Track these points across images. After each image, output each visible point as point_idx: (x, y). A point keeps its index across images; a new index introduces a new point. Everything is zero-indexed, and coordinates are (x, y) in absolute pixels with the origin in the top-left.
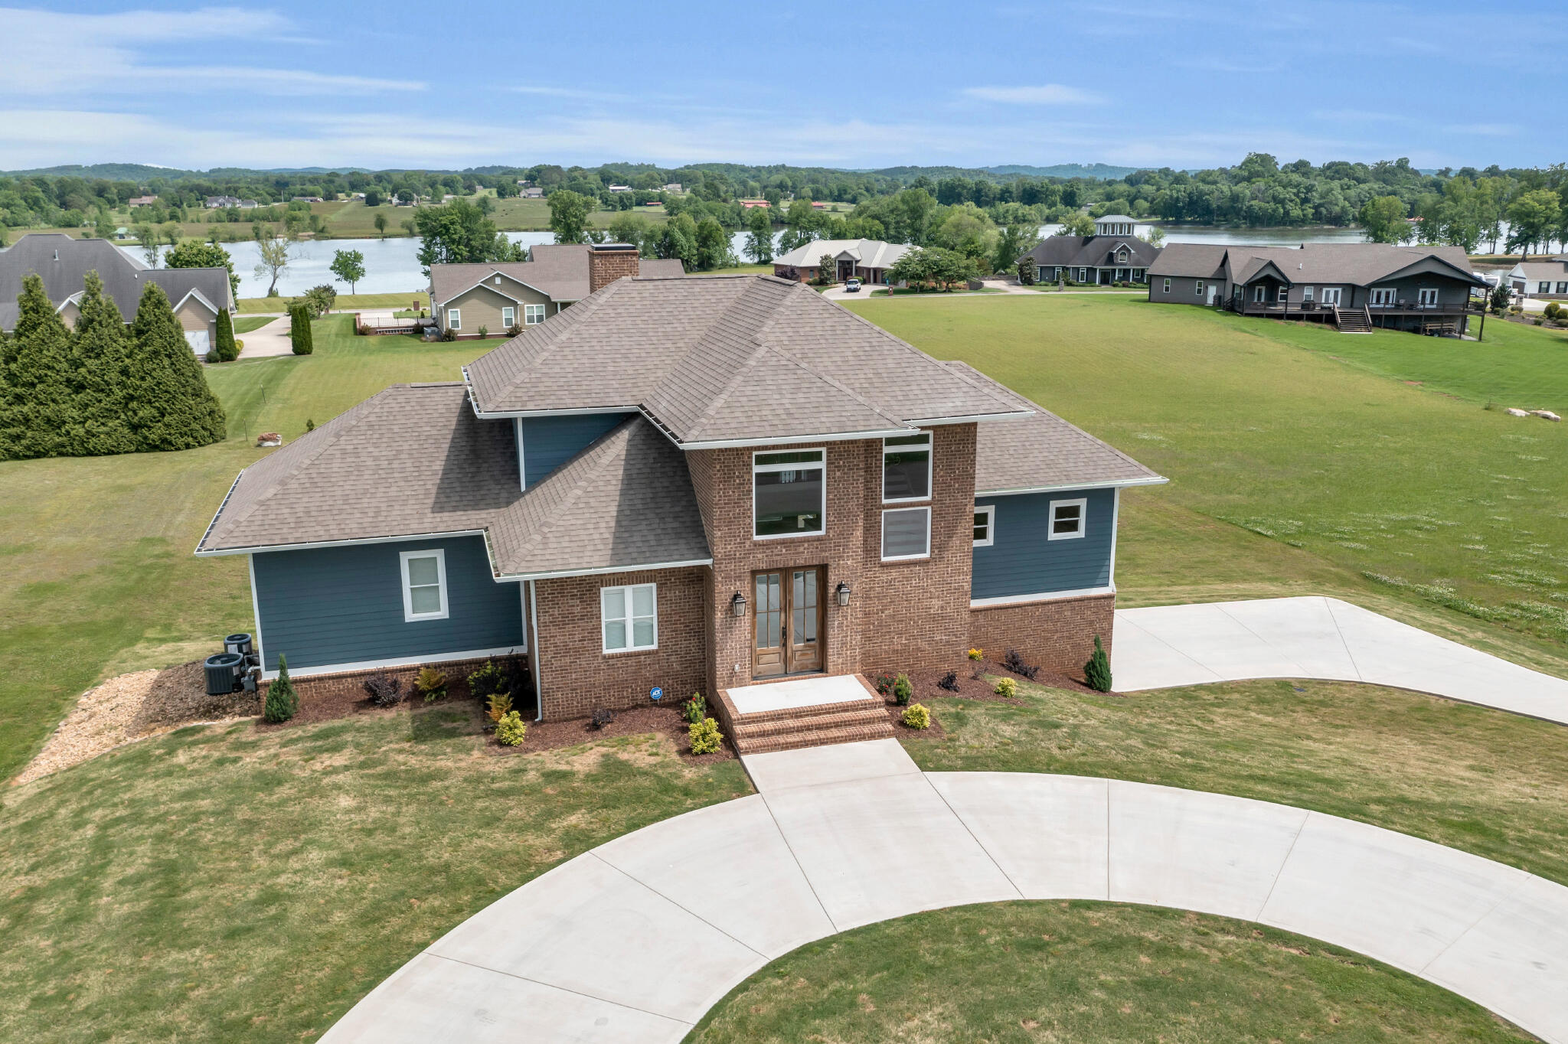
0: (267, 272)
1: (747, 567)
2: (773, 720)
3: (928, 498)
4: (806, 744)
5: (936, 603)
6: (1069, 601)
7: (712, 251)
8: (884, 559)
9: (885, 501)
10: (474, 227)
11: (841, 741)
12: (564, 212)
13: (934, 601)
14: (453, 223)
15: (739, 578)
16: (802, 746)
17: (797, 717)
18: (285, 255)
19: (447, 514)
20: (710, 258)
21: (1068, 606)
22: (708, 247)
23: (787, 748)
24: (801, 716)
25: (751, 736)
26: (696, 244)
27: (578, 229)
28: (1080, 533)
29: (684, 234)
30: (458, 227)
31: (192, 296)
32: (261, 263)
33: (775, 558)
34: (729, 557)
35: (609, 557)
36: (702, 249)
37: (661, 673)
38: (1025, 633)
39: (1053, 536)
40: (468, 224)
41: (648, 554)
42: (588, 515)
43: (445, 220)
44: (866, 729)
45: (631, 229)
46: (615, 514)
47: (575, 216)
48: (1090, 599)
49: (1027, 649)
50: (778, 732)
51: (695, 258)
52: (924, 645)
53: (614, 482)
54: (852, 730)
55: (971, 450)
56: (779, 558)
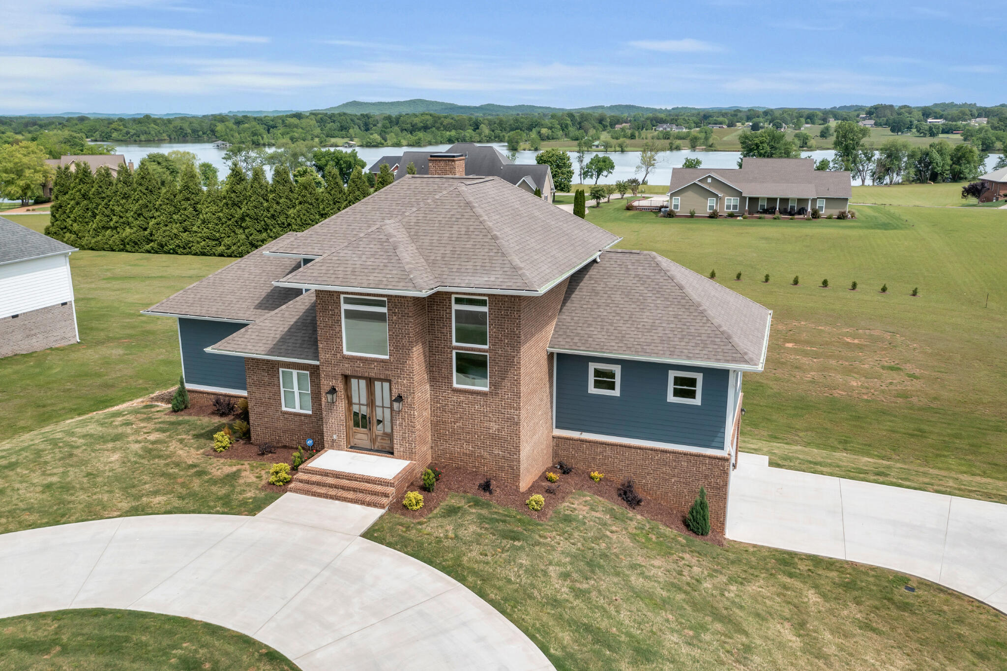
0: (643, 169)
1: (338, 371)
2: (322, 475)
3: (486, 347)
4: (326, 496)
5: (494, 427)
6: (685, 454)
7: (963, 167)
8: (455, 385)
9: (454, 343)
10: (777, 145)
11: (349, 501)
12: (845, 137)
13: (492, 424)
14: (762, 143)
15: (334, 377)
16: (324, 497)
17: (337, 478)
18: (654, 160)
19: (260, 310)
20: (961, 172)
21: (685, 458)
22: (960, 165)
23: (315, 495)
24: (339, 478)
25: (301, 481)
26: (950, 162)
27: (854, 149)
28: (697, 401)
29: (941, 155)
30: (765, 145)
31: (524, 180)
32: (640, 164)
33: (356, 369)
34: (328, 362)
35: (268, 349)
36: (954, 166)
37: (313, 430)
38: (646, 471)
39: (671, 398)
40: (772, 143)
41: (289, 352)
42: (277, 322)
43: (757, 141)
44: (368, 498)
45: (897, 150)
46: (292, 323)
47: (853, 140)
48: (705, 456)
49: (645, 483)
50: (318, 484)
51: (948, 172)
52: (486, 455)
53: (306, 304)
54: (360, 496)
55: (517, 316)
56: (358, 369)
